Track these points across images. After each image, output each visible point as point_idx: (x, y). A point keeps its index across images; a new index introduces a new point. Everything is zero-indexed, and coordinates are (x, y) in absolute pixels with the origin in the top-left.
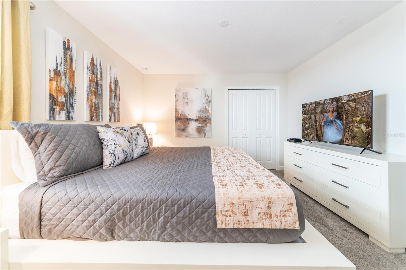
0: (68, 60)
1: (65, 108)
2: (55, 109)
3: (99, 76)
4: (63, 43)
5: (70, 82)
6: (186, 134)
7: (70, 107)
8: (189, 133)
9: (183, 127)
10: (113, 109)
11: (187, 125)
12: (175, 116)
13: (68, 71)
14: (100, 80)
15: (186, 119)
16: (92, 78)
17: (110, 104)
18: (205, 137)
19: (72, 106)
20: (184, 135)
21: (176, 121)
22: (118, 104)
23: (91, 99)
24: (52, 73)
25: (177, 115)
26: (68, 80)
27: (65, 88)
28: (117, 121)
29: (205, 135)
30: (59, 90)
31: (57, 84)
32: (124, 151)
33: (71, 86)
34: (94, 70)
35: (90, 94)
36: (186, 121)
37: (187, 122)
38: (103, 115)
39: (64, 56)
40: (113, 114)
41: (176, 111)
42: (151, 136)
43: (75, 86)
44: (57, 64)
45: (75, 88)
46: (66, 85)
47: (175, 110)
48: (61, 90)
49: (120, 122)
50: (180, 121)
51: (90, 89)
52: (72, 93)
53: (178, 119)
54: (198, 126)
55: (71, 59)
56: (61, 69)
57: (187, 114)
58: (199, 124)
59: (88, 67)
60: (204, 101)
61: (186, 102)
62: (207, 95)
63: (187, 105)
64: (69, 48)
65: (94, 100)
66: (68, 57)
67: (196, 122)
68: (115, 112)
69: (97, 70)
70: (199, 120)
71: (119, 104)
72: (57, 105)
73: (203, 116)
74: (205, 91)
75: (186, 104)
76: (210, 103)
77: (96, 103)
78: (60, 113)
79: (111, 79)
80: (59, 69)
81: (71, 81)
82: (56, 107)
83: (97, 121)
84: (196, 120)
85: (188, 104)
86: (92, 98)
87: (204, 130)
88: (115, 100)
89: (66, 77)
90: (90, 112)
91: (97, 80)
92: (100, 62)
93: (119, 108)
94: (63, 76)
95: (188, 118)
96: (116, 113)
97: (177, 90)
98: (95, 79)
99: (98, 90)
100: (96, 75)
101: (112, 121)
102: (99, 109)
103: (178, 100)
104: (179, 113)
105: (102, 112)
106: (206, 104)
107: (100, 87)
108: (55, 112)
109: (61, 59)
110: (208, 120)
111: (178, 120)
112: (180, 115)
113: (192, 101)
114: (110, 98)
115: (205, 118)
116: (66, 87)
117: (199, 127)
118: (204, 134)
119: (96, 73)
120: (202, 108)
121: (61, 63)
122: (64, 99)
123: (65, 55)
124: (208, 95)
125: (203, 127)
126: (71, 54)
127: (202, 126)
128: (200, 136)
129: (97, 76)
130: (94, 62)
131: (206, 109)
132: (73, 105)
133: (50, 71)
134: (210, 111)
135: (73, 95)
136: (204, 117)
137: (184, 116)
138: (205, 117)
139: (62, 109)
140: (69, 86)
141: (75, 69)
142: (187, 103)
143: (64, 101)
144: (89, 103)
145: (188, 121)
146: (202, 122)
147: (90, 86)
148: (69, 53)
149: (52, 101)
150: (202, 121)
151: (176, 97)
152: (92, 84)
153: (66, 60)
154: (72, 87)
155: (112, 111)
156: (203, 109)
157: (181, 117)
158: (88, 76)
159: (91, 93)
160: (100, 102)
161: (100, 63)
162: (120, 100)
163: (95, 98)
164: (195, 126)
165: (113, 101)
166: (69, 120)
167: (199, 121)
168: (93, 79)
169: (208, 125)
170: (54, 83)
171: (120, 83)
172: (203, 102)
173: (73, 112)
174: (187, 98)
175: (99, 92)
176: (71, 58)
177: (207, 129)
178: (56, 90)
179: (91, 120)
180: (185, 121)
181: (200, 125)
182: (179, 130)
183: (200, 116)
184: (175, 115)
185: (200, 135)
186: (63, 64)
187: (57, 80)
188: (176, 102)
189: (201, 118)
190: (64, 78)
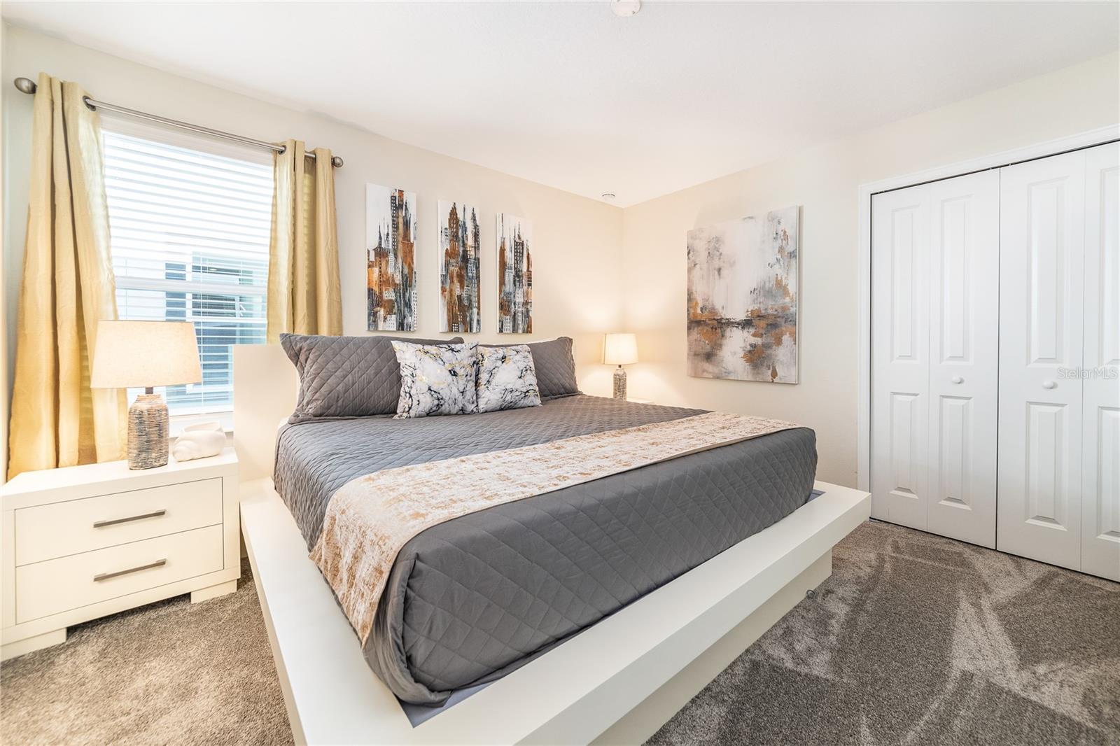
0: (401, 226)
1: (395, 310)
2: (377, 312)
3: (470, 242)
4: (392, 199)
5: (404, 264)
6: (716, 370)
7: (404, 307)
8: (724, 366)
9: (708, 347)
10: (509, 306)
11: (719, 342)
12: (688, 314)
13: (400, 246)
14: (473, 249)
15: (715, 322)
16: (453, 248)
17: (502, 295)
18: (773, 381)
19: (408, 305)
20: (710, 373)
21: (689, 328)
22: (526, 294)
23: (451, 290)
24: (372, 254)
25: (692, 311)
26: (400, 261)
27: (395, 276)
28: (520, 331)
29: (774, 374)
30: (385, 281)
31: (380, 272)
32: (431, 391)
33: (406, 271)
34: (457, 232)
35: (449, 281)
36: (716, 329)
37: (719, 330)
38: (481, 319)
39: (393, 221)
40: (508, 317)
41: (690, 298)
42: (623, 369)
43: (415, 270)
44: (380, 238)
45: (415, 273)
46: (398, 270)
47: (688, 294)
48: (388, 280)
49: (531, 333)
50: (700, 328)
51: (447, 270)
52: (408, 281)
53: (694, 323)
54: (751, 345)
55: (407, 224)
56: (388, 245)
57: (718, 306)
58: (754, 335)
59: (443, 231)
60: (772, 256)
61: (717, 267)
62: (782, 233)
63: (720, 278)
64: (403, 205)
65: (457, 292)
66: (401, 220)
67: (746, 330)
68: (515, 313)
69: (465, 230)
70: (756, 322)
71: (528, 294)
72: (381, 306)
73: (766, 309)
74: (774, 219)
75: (716, 273)
76: (794, 262)
77: (464, 295)
78: (385, 318)
79: (503, 243)
80: (383, 246)
81: (406, 263)
82: (379, 308)
83: (466, 331)
84: (746, 324)
85: (722, 272)
86: (453, 288)
87: (769, 357)
88: (515, 286)
89: (396, 258)
90: (448, 316)
91: (465, 251)
92: (473, 213)
93: (526, 303)
94: (391, 257)
95: (722, 319)
96: (520, 314)
97: (692, 236)
98: (461, 249)
99: (467, 271)
100: (463, 241)
101: (508, 332)
102: (470, 307)
103: (695, 265)
104: (697, 303)
105: (478, 314)
106: (777, 266)
107: (474, 262)
108: (377, 317)
109: (387, 228)
110: (785, 322)
111: (694, 325)
112: (699, 311)
113: (734, 262)
114: (502, 283)
115: (773, 315)
116: (398, 274)
117: (754, 346)
118: (770, 372)
119: (463, 237)
120: (765, 283)
121: (388, 234)
122: (394, 295)
123: (395, 218)
124: (785, 232)
125: (767, 346)
126: (406, 214)
127: (763, 345)
128: (758, 379)
129: (466, 242)
130: (458, 216)
131: (779, 283)
132: (410, 305)
133: (369, 251)
134: (792, 289)
135: (410, 286)
136: (770, 311)
137: (711, 313)
138: (776, 313)
139: (390, 312)
140: (402, 272)
141: (415, 238)
142: (719, 270)
143: (394, 299)
144: (445, 297)
145: (721, 328)
146: (763, 332)
147: (447, 265)
148: (402, 213)
149: (373, 300)
150: (765, 326)
151: (690, 255)
152: (453, 261)
153: (395, 226)
154: (408, 273)
155: (505, 310)
156: (767, 285)
157: (701, 316)
158: (442, 246)
159: (451, 278)
160: (474, 294)
161: (474, 215)
162: (530, 285)
163: (461, 286)
164: (742, 344)
165: (509, 287)
166: (403, 329)
167: (753, 326)
168: (455, 250)
169: (786, 339)
170: (376, 270)
171: (532, 247)
172: (769, 262)
173: (411, 316)
174: (718, 253)
175: (470, 274)
176: (407, 221)
177: (781, 354)
178: (378, 282)
179: (451, 330)
180: (712, 328)
181: (759, 341)
182: (698, 355)
183: (759, 310)
184: (688, 311)
185: (758, 373)
186: (390, 236)
187: (381, 264)
188: (690, 270)
189: (760, 317)
190: (393, 259)
